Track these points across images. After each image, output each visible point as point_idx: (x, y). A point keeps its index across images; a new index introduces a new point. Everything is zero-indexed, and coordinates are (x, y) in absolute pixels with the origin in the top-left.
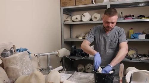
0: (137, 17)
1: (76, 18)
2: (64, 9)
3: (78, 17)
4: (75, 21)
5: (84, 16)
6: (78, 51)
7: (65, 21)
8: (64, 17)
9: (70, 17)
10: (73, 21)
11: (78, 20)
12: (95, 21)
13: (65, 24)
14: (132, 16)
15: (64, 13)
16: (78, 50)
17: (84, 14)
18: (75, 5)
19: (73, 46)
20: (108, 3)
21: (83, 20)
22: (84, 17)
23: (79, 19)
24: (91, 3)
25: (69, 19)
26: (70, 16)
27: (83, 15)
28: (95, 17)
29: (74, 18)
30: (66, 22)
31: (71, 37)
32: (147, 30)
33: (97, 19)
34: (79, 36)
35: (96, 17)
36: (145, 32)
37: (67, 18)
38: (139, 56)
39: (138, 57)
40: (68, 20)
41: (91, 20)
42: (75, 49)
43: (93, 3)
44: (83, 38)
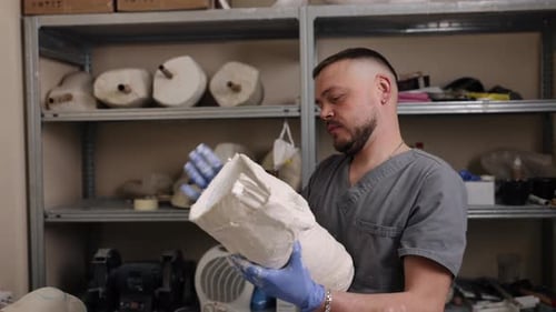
0: (446, 88)
1: (122, 87)
2: (43, 30)
3: (134, 78)
4: (113, 100)
5: (169, 76)
6: (130, 280)
7: (52, 101)
8: (46, 74)
9: (82, 78)
10: (102, 105)
11: (130, 99)
12: (228, 106)
13: (49, 117)
14: (421, 82)
15: (42, 55)
16: (135, 274)
17: (168, 65)
18: (116, 11)
19: (103, 253)
20: (303, 9)
21: (159, 96)
22: (167, 81)
23: (140, 92)
24: (206, 4)
25: (76, 91)
26: (82, 68)
27: (159, 72)
28: (230, 84)
29: (106, 84)
30: (55, 108)
31: (85, 195)
32: (494, 156)
33: (243, 97)
34: (135, 189)
35: (236, 82)
36: (484, 163)
37: (61, 84)
38: (461, 295)
39: (458, 300)
40: (69, 98)
41: (207, 99)
42: (114, 271)
43: (218, 6)
44: (164, 204)
